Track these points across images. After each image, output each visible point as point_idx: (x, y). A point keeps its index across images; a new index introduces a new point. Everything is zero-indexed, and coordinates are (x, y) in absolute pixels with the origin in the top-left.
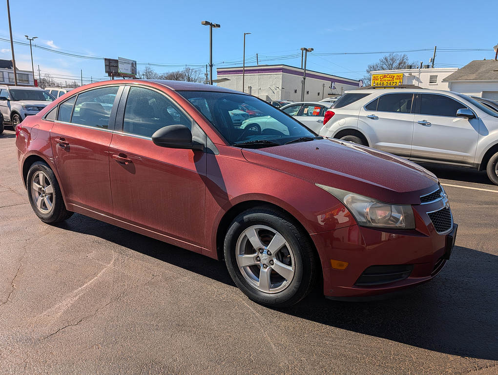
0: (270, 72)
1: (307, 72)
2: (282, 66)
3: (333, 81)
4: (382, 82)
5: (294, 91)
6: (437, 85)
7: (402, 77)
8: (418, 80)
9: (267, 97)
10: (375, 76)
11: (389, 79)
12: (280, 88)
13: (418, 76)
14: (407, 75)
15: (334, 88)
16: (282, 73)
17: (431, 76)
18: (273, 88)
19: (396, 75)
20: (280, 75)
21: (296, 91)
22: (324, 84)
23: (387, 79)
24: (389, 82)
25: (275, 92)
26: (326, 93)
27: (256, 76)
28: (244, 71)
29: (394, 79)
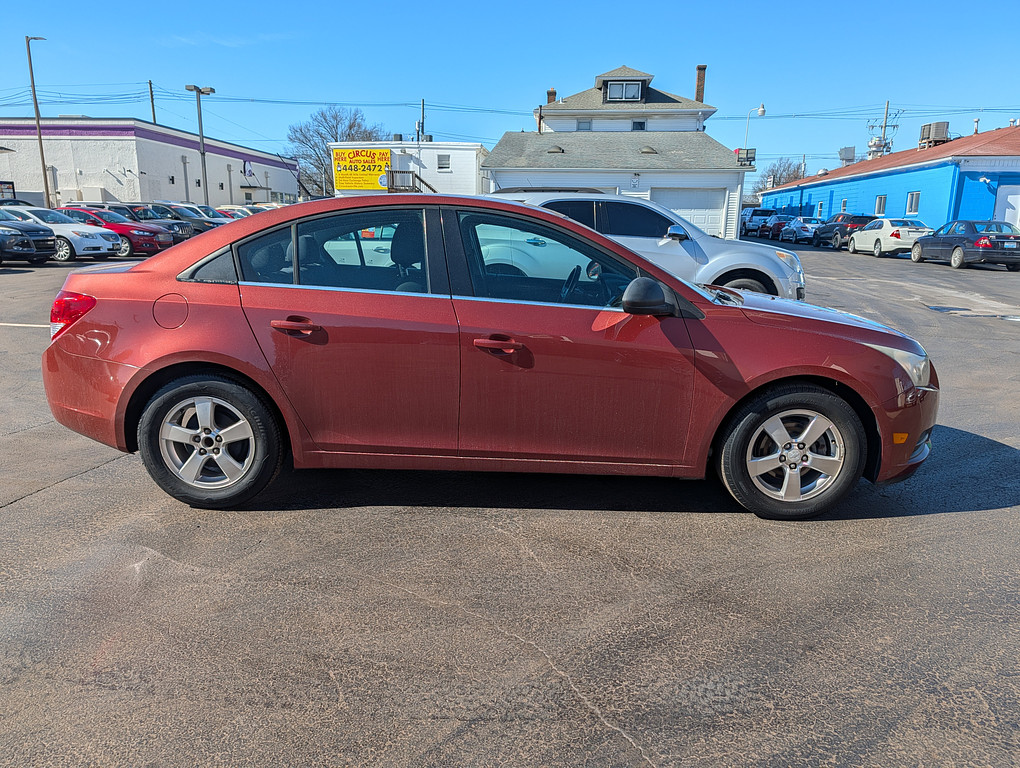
0: (103, 135)
1: (206, 141)
2: (132, 123)
3: (247, 158)
4: (353, 165)
5: (168, 180)
6: (451, 172)
7: (389, 155)
8: (418, 162)
9: (105, 194)
10: (337, 151)
11: (366, 158)
12: (136, 171)
13: (417, 156)
14: (397, 152)
15: (252, 174)
16: (134, 138)
17: (439, 156)
18: (115, 172)
19: (377, 152)
20: (130, 142)
21: (172, 179)
22: (229, 166)
23: (362, 158)
24: (367, 165)
25: (124, 180)
26: (236, 184)
27: (66, 141)
28: (40, 129)
29: (376, 159)
